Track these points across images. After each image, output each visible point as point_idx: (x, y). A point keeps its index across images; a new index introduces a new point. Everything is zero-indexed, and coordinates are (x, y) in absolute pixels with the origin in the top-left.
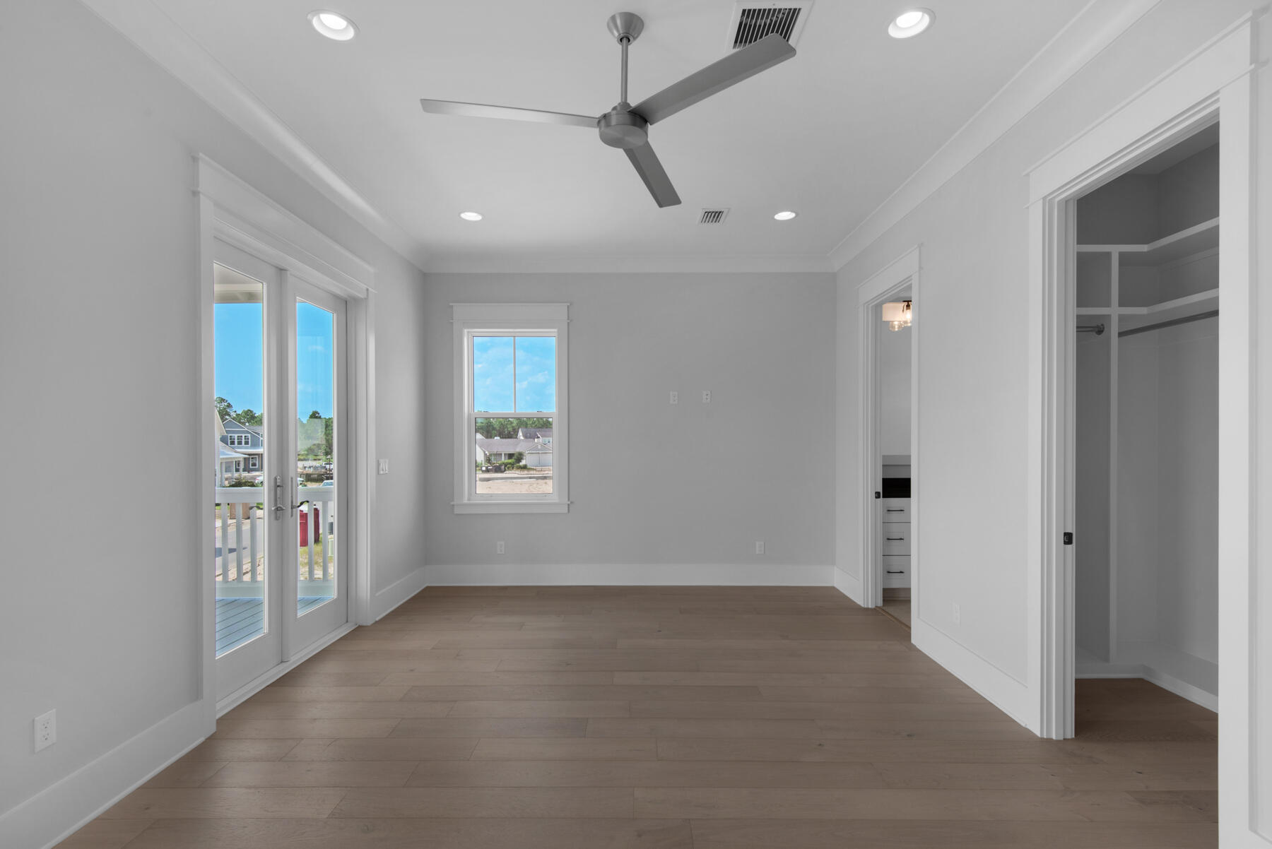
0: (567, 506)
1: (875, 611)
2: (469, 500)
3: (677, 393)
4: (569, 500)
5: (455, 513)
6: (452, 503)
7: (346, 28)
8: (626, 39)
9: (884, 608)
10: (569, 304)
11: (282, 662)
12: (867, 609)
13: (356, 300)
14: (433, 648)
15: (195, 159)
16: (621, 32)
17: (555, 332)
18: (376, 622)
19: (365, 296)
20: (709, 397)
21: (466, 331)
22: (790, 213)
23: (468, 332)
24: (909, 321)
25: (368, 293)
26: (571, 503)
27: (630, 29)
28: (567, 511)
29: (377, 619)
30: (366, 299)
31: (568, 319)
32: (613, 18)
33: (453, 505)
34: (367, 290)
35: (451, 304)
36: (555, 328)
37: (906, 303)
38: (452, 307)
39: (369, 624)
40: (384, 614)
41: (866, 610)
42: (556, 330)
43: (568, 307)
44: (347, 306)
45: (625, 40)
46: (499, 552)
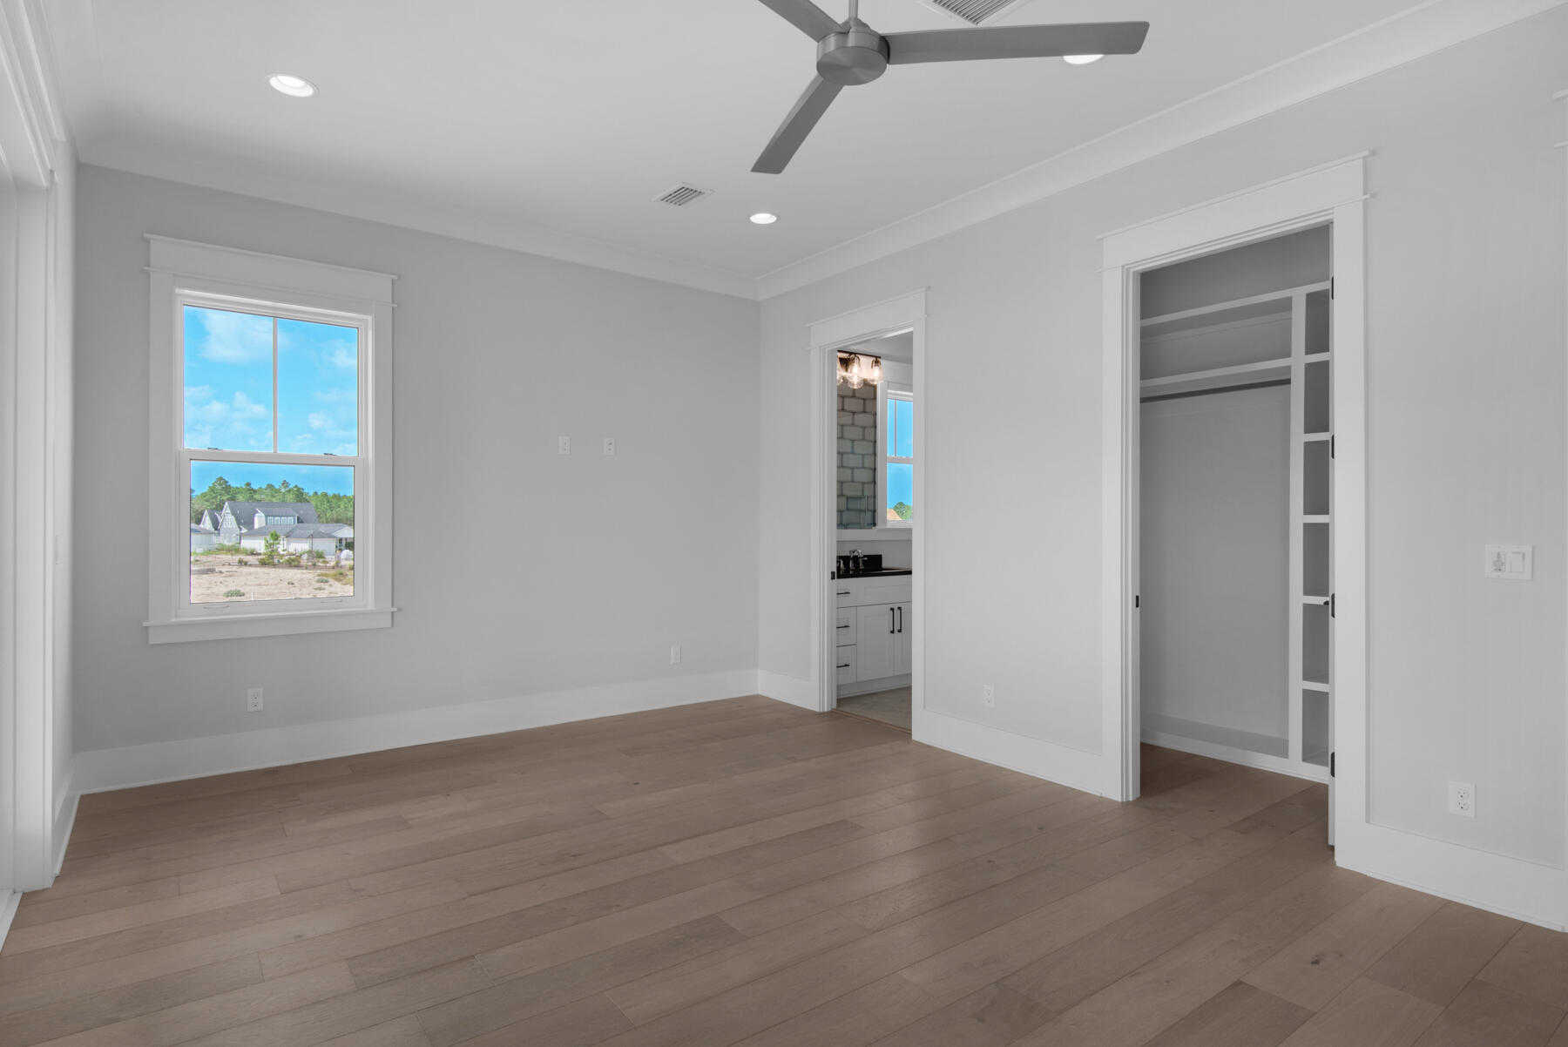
0: (389, 616)
1: (831, 713)
2: (179, 615)
4: (393, 606)
5: (150, 643)
6: (144, 624)
9: (841, 709)
10: (396, 277)
12: (824, 713)
17: (369, 320)
18: (61, 879)
20: (612, 447)
21: (180, 292)
24: (876, 379)
26: (400, 609)
28: (388, 624)
31: (393, 302)
33: (147, 628)
35: (146, 235)
36: (369, 314)
37: (874, 359)
39: (48, 886)
40: (61, 861)
41: (821, 714)
42: (371, 318)
43: (393, 281)
46: (251, 709)
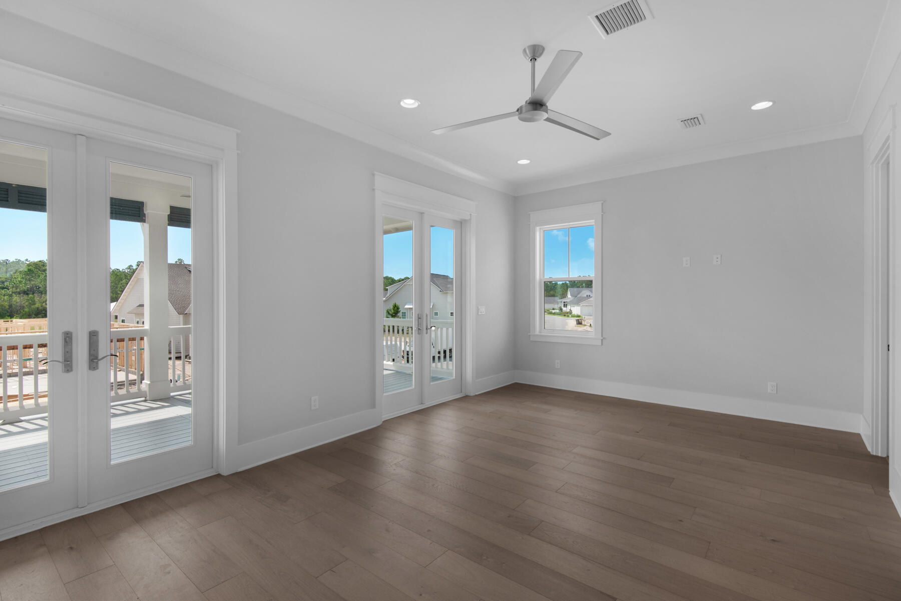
0: (600, 341)
1: (883, 460)
2: (540, 332)
3: (689, 258)
4: (602, 336)
5: (531, 340)
7: (414, 103)
8: (534, 59)
10: (602, 202)
11: (422, 404)
13: (465, 221)
14: (490, 412)
15: (373, 175)
16: (530, 56)
17: (593, 222)
18: (476, 395)
19: (469, 217)
21: (538, 228)
22: (767, 102)
23: (540, 229)
25: (471, 216)
26: (604, 338)
27: (535, 53)
28: (600, 344)
29: (477, 394)
30: (470, 219)
31: (602, 212)
32: (525, 50)
33: (530, 335)
34: (471, 214)
35: (529, 213)
36: (592, 219)
38: (529, 214)
39: (471, 395)
40: (483, 392)
41: (872, 457)
42: (594, 221)
43: (602, 204)
44: (461, 225)
45: (532, 60)
46: (556, 367)
